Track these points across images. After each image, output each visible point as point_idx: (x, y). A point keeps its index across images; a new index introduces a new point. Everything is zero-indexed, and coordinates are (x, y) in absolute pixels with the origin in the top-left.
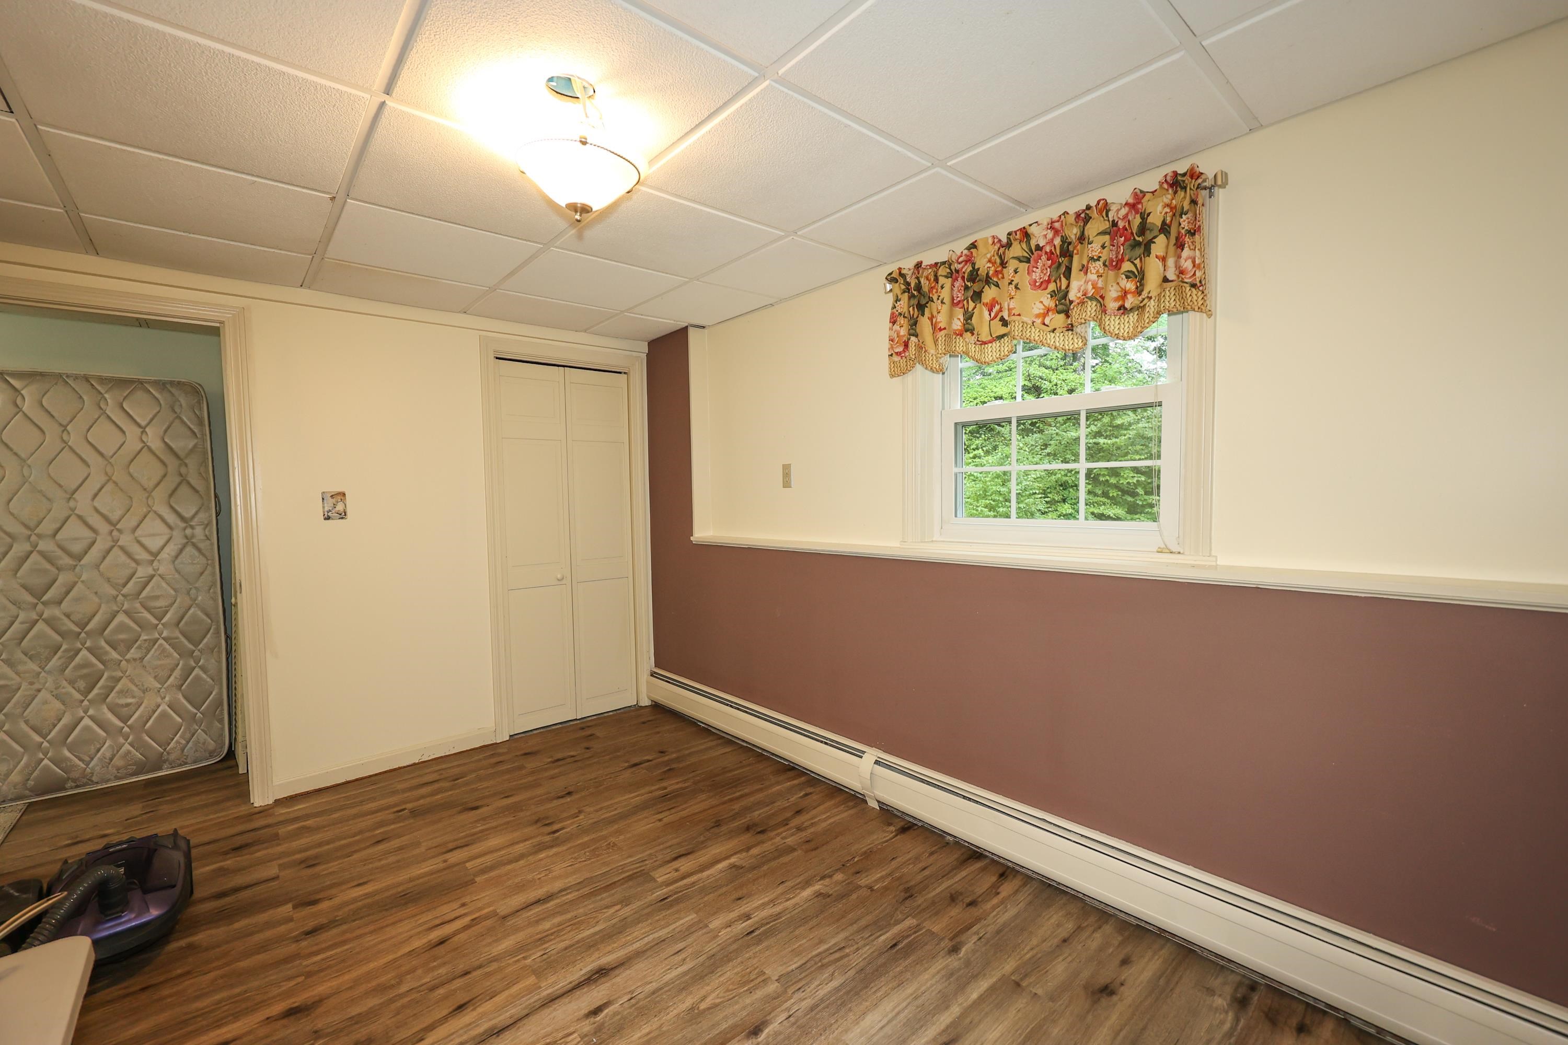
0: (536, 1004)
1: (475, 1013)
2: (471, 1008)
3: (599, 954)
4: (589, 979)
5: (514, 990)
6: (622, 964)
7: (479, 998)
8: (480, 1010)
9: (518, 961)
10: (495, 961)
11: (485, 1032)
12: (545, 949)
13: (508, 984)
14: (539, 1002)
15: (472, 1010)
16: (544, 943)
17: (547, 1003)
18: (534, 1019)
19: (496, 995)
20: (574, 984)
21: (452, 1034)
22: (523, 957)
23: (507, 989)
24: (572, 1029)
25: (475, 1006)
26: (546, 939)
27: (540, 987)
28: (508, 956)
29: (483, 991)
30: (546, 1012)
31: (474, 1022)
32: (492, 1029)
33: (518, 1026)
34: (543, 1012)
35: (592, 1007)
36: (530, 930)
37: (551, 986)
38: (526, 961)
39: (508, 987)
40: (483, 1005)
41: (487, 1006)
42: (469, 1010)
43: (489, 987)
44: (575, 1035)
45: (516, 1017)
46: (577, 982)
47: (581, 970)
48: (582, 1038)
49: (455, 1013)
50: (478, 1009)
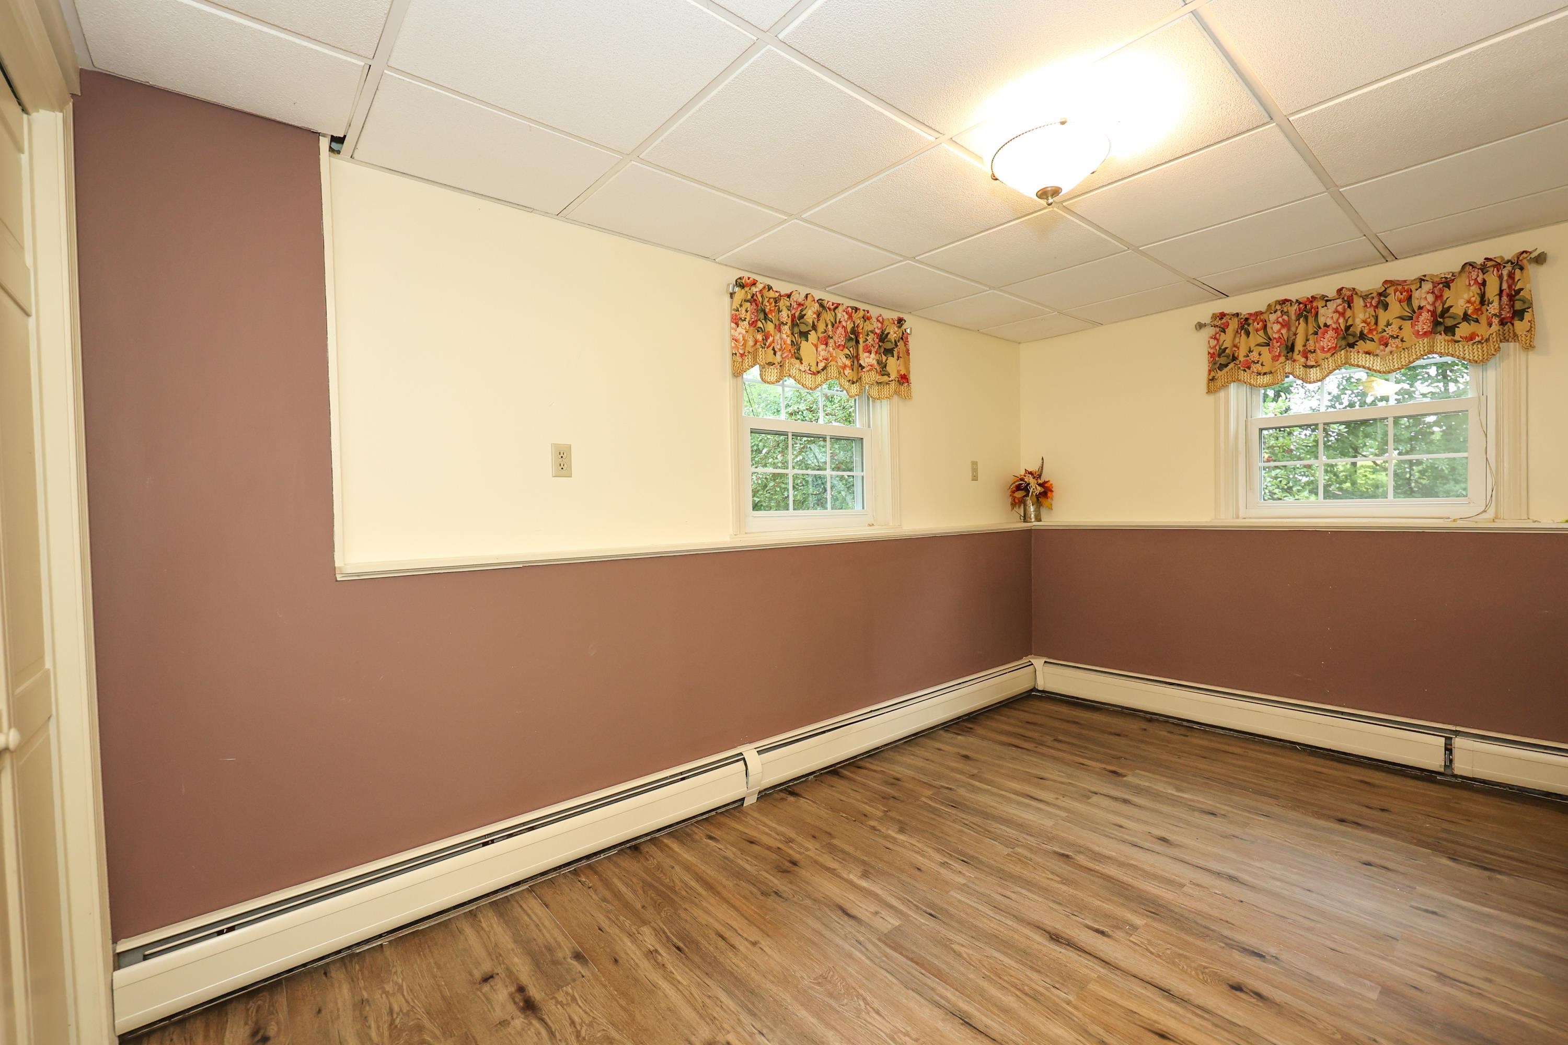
0: (1119, 974)
1: (1161, 1019)
2: (1157, 1025)
3: (1033, 945)
4: (1068, 945)
5: (1115, 996)
6: (1038, 927)
7: (1141, 1024)
8: (1154, 1017)
9: (1075, 1008)
10: (1087, 1032)
11: (1172, 1001)
12: (1047, 989)
13: (1110, 1005)
14: (1116, 972)
15: (1159, 1023)
16: (1039, 992)
17: (1113, 966)
18: (1135, 971)
19: (1129, 1010)
20: (1080, 953)
21: (1194, 1028)
22: (1068, 1004)
23: (1115, 1003)
24: (1128, 942)
25: (1153, 1023)
26: (1031, 993)
27: (1099, 976)
28: (1073, 1020)
29: (1131, 1024)
30: (1122, 965)
31: (1170, 1016)
32: (1167, 998)
33: (1149, 979)
34: (1123, 965)
35: (1099, 936)
36: (1023, 1013)
37: (1092, 970)
38: (1072, 1000)
39: (1114, 1004)
40: (1147, 1016)
41: (1145, 1012)
42: (1160, 1027)
43: (1124, 1020)
44: (1131, 939)
45: (1143, 984)
46: (1077, 952)
47: (1060, 952)
48: (1131, 935)
49: (1171, 1037)
50: (1154, 1019)
